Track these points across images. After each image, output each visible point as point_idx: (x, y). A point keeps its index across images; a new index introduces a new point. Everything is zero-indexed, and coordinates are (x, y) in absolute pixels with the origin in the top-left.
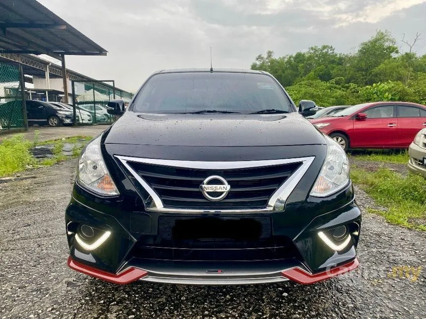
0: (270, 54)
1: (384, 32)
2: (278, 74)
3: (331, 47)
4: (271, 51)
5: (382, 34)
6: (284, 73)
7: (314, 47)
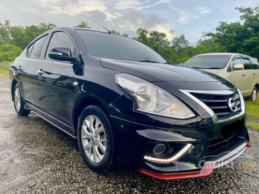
0: (7, 22)
1: (85, 22)
2: (18, 37)
3: (55, 26)
4: (8, 20)
5: (84, 23)
6: (23, 37)
7: (43, 23)
